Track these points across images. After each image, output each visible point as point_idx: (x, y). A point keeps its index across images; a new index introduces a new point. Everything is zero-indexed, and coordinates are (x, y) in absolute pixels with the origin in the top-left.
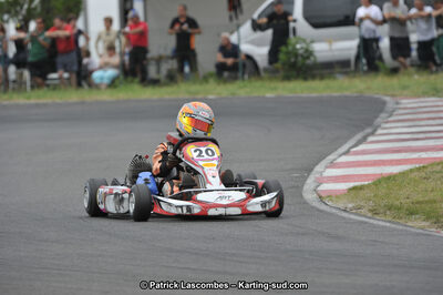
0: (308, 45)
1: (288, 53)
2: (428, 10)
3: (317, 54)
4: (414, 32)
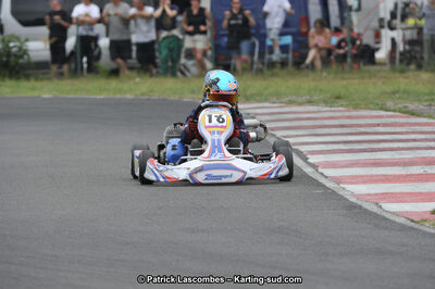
0: (22, 43)
2: (149, 10)
3: (31, 54)
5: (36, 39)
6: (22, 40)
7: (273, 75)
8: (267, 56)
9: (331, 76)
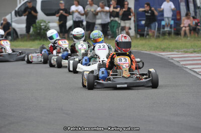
0: (46, 24)
1: (36, 27)
2: (107, 9)
4: (98, 19)
5: (53, 22)
6: (47, 22)
7: (164, 39)
8: (162, 30)
9: (193, 39)
